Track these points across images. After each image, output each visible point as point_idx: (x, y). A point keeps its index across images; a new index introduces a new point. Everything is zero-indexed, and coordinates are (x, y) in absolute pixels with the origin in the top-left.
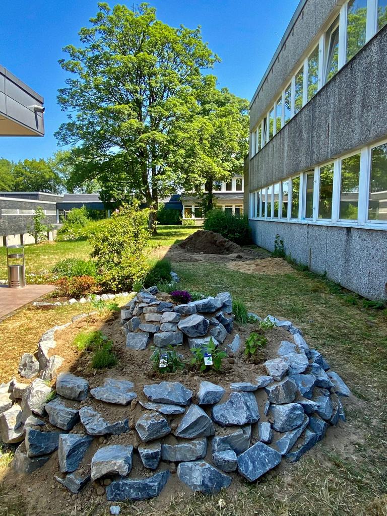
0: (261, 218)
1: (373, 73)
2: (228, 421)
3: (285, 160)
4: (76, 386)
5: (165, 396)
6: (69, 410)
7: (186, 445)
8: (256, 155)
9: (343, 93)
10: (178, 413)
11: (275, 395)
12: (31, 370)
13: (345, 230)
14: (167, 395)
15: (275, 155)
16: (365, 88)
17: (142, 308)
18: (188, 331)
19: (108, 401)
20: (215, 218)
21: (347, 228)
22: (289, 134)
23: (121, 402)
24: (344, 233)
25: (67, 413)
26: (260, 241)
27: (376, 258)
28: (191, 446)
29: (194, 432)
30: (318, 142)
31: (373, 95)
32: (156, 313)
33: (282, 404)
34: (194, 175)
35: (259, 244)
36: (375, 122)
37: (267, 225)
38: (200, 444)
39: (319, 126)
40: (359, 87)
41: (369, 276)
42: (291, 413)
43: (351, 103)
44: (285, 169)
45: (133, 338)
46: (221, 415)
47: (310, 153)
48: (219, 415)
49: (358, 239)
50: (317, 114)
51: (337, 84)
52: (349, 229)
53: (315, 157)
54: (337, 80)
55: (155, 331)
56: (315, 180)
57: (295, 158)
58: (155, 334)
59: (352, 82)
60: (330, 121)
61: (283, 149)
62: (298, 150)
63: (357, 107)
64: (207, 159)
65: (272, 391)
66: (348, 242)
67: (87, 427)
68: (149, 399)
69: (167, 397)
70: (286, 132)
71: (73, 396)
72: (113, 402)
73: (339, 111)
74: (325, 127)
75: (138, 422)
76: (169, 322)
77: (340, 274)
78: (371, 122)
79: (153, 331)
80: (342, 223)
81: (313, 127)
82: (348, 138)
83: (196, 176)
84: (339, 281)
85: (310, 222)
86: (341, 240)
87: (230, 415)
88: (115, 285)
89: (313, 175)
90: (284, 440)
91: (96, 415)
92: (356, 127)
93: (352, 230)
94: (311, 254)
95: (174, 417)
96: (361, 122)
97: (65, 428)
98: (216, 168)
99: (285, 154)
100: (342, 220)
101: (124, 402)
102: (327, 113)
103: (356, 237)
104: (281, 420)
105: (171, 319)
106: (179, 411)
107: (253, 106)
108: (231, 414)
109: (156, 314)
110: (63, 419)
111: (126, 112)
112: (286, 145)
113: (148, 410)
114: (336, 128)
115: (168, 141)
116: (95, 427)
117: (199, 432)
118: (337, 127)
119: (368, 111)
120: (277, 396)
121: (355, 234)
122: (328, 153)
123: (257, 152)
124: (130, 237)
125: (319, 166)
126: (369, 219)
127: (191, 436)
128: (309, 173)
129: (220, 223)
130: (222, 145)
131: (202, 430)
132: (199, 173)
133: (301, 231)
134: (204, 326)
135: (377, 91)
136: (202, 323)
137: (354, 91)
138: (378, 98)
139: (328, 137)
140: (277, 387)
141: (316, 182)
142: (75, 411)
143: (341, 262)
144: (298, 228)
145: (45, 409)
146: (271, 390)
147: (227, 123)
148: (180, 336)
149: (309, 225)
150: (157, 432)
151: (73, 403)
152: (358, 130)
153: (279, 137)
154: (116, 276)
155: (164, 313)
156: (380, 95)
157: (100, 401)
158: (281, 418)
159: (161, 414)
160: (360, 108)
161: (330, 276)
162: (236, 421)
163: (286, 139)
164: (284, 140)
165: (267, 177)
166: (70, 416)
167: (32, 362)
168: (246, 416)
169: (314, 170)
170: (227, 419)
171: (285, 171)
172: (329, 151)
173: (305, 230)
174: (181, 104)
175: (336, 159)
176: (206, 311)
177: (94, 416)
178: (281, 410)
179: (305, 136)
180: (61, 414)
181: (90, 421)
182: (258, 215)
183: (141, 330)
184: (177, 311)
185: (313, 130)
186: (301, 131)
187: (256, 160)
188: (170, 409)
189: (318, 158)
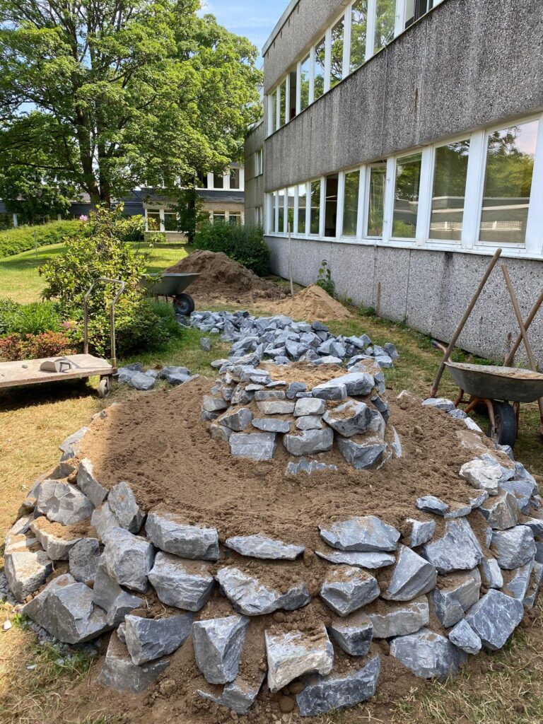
0: (285, 234)
1: (502, 13)
2: (452, 566)
3: (334, 143)
4: (203, 536)
5: (362, 539)
6: (197, 578)
7: (404, 611)
8: (276, 133)
9: (446, 41)
10: (387, 564)
11: (497, 517)
12: (72, 509)
13: (443, 256)
14: (365, 538)
15: (314, 135)
16: (486, 35)
17: (253, 391)
18: (343, 428)
19: (265, 557)
20: (215, 232)
21: (447, 253)
22: (341, 101)
23: (287, 556)
24: (440, 260)
25: (197, 584)
26: (285, 270)
27: (495, 297)
28: (412, 611)
29: (412, 590)
30: (397, 118)
31: (501, 47)
32: (284, 400)
33: (507, 529)
34: (175, 160)
35: (285, 274)
36: (503, 92)
37: (299, 245)
38: (423, 607)
39: (399, 91)
40: (476, 32)
41: (481, 323)
42: (524, 541)
43: (459, 59)
44: (334, 157)
45: (245, 443)
46: (441, 558)
47: (381, 135)
48: (437, 558)
49: (464, 270)
50: (395, 73)
51: (434, 26)
52: (449, 255)
53: (390, 141)
54: (433, 19)
55: (287, 430)
56: (387, 178)
57: (351, 141)
58: (287, 435)
59: (463, 25)
60: (420, 85)
61: (330, 125)
62: (359, 129)
63: (471, 65)
64: (196, 135)
65: (493, 512)
66: (446, 275)
67: (242, 603)
68: (335, 548)
69: (366, 542)
70: (336, 97)
71: (197, 553)
72: (275, 557)
73: (438, 70)
74: (409, 96)
75: (326, 586)
76: (312, 414)
77: (430, 321)
78: (496, 91)
79: (284, 430)
80: (434, 245)
81: (387, 93)
82: (452, 115)
83: (180, 161)
84: (430, 330)
85: (378, 243)
86: (434, 271)
87: (453, 557)
88: (102, 345)
89: (386, 169)
90: (517, 581)
91: (251, 581)
92: (468, 98)
93: (454, 256)
94: (379, 292)
95: (383, 572)
96: (477, 90)
97: (195, 608)
98: (209, 150)
99: (335, 134)
100: (434, 241)
101: (293, 556)
102: (414, 73)
103: (462, 266)
104: (511, 553)
105: (314, 410)
106: (389, 561)
107: (270, 51)
108: (455, 554)
109: (284, 402)
110: (189, 594)
111: (52, 43)
112: (336, 120)
113: (335, 564)
114: (429, 98)
115: (127, 99)
116: (257, 603)
117: (420, 589)
118: (433, 95)
119: (490, 73)
120: (500, 518)
121: (458, 262)
122: (414, 136)
123: (278, 128)
124: (115, 264)
125: (395, 156)
126: (480, 240)
127: (410, 597)
128: (378, 166)
129: (222, 241)
130: (216, 112)
131: (424, 585)
132: (182, 156)
133: (364, 256)
134: (367, 418)
135: (508, 43)
136: (363, 414)
137: (465, 39)
138: (510, 53)
139: (416, 111)
140: (499, 505)
141: (389, 180)
142: (210, 580)
143: (434, 303)
144: (357, 251)
145: (148, 580)
146: (490, 511)
147: (225, 76)
148: (330, 435)
149: (378, 247)
150: (365, 598)
151: (198, 564)
152: (471, 103)
153: (322, 105)
154: (102, 331)
155: (299, 400)
156: (513, 50)
157: (251, 558)
158: (511, 550)
159: (364, 568)
160: (476, 67)
161: (414, 321)
162: (463, 564)
163: (336, 110)
164: (332, 111)
165: (299, 170)
166: (202, 589)
167: (70, 495)
168: (474, 555)
169: (386, 161)
170: (449, 564)
171: (333, 161)
172: (417, 133)
173: (371, 254)
174: (150, 35)
175: (427, 146)
176: (361, 393)
177: (246, 583)
178: (511, 538)
179: (372, 107)
180: (185, 586)
181: (242, 593)
182: (281, 229)
183: (257, 428)
184: (319, 396)
185: (386, 98)
186: (364, 99)
187: (277, 140)
188: (377, 560)
189: (396, 143)
